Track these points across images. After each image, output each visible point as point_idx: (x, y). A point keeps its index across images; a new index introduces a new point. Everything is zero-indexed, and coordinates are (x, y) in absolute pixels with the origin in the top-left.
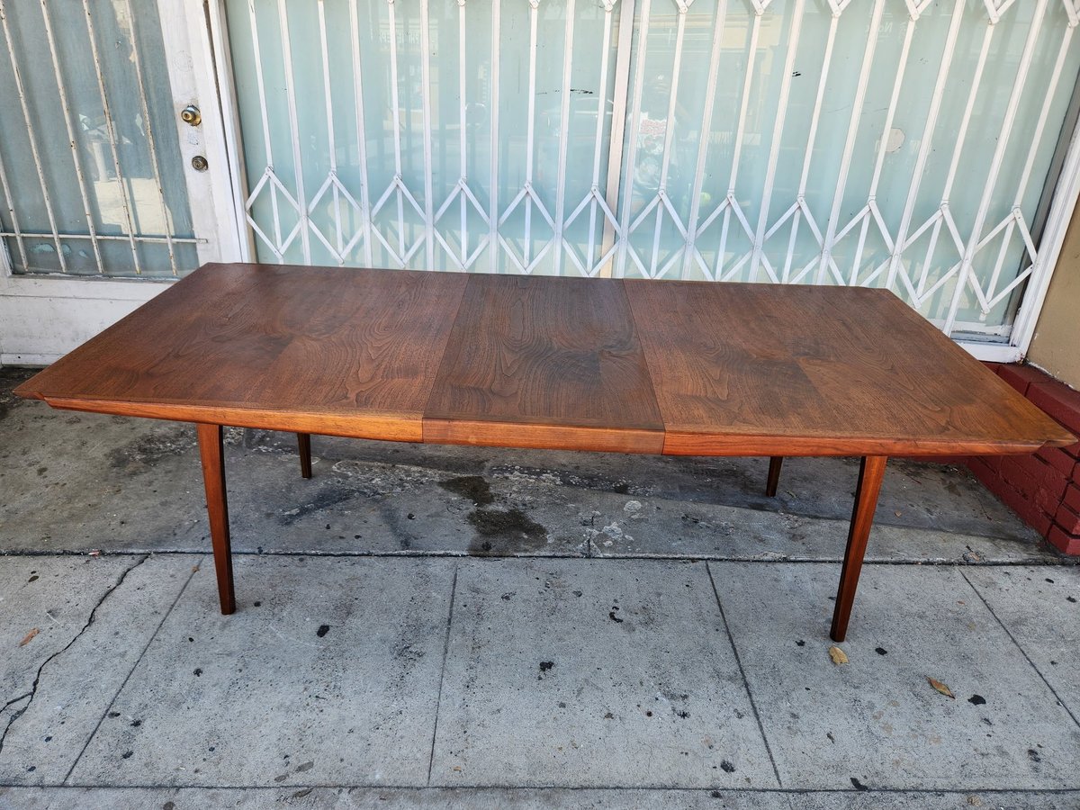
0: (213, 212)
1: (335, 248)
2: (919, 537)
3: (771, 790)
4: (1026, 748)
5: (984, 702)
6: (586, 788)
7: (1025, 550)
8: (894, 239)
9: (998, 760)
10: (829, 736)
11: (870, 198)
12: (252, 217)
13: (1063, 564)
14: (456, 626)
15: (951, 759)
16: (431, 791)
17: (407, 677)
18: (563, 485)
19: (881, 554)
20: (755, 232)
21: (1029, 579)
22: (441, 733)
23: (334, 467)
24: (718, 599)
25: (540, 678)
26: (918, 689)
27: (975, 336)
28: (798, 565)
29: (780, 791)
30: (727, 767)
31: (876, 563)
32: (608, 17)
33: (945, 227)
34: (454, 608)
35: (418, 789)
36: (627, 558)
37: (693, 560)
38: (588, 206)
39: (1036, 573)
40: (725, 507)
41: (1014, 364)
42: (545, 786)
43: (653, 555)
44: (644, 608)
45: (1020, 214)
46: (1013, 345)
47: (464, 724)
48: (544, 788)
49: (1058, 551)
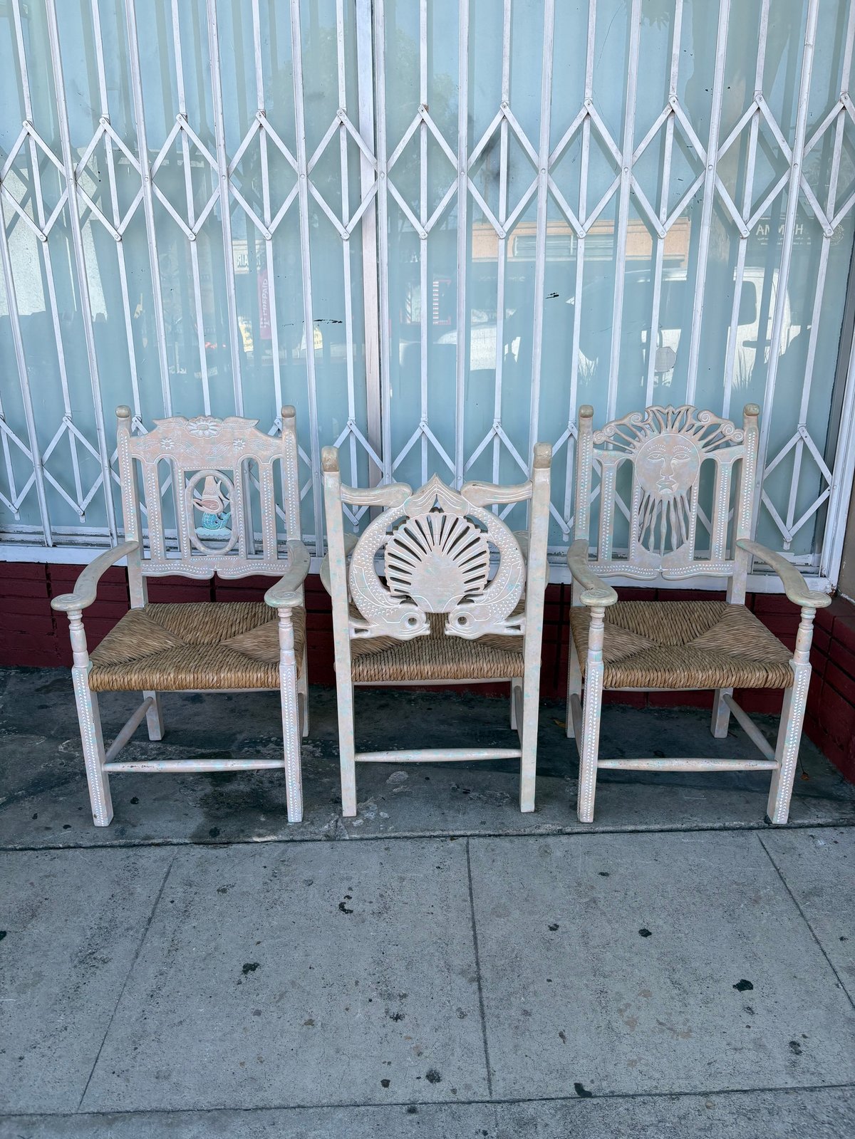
2: (720, 799)
3: (477, 1102)
4: (789, 1039)
5: (751, 988)
6: (262, 1109)
7: (837, 810)
9: (751, 1055)
10: (561, 1035)
14: (157, 925)
15: (698, 1056)
16: (79, 1117)
17: (83, 987)
18: (323, 757)
19: (671, 821)
21: (836, 842)
22: (108, 1049)
23: (61, 748)
24: (470, 881)
25: (240, 983)
26: (676, 976)
28: (573, 839)
29: (488, 1102)
30: (433, 1077)
31: (662, 831)
32: (346, 245)
34: (159, 906)
35: (65, 1116)
36: (376, 839)
37: (453, 838)
38: (346, 442)
39: (845, 835)
40: (505, 774)
42: (214, 1108)
43: (407, 834)
44: (381, 896)
45: (806, 433)
46: (821, 576)
47: (137, 1040)
48: (212, 1110)
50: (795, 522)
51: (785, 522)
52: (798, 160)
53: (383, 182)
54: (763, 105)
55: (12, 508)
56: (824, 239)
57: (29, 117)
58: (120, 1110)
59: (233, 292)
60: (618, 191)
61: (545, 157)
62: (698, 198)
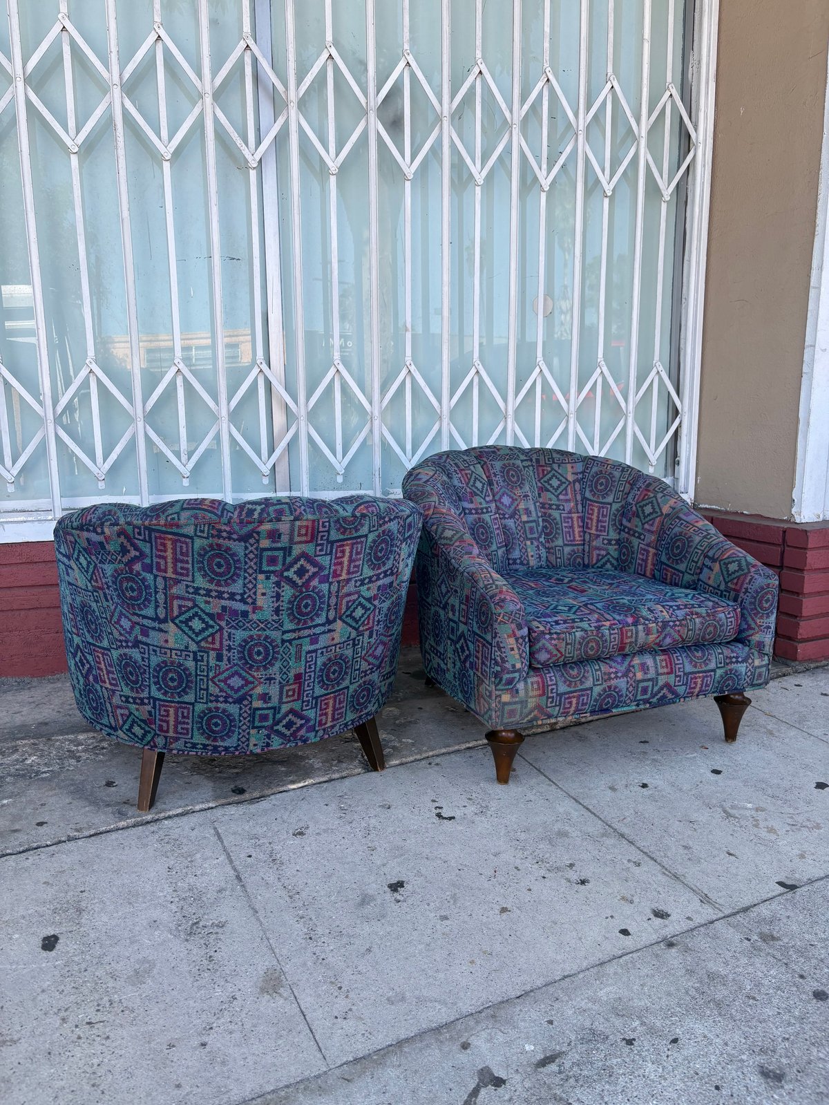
3: (716, 920)
6: (531, 991)
8: (567, 398)
10: (730, 854)
11: (538, 358)
14: (250, 880)
16: (337, 1072)
17: (217, 956)
21: (783, 688)
22: (306, 1000)
25: (398, 901)
26: (769, 792)
29: (725, 917)
30: (660, 915)
32: (253, 174)
33: (606, 385)
34: (237, 863)
35: (317, 1077)
36: (416, 760)
38: (256, 379)
42: (482, 1008)
43: (444, 750)
44: (470, 799)
45: (661, 368)
47: (333, 980)
48: (482, 1010)
49: (789, 662)
50: (657, 447)
51: (649, 446)
52: (644, 133)
53: (292, 112)
56: (663, 202)
58: (379, 1047)
61: (446, 109)
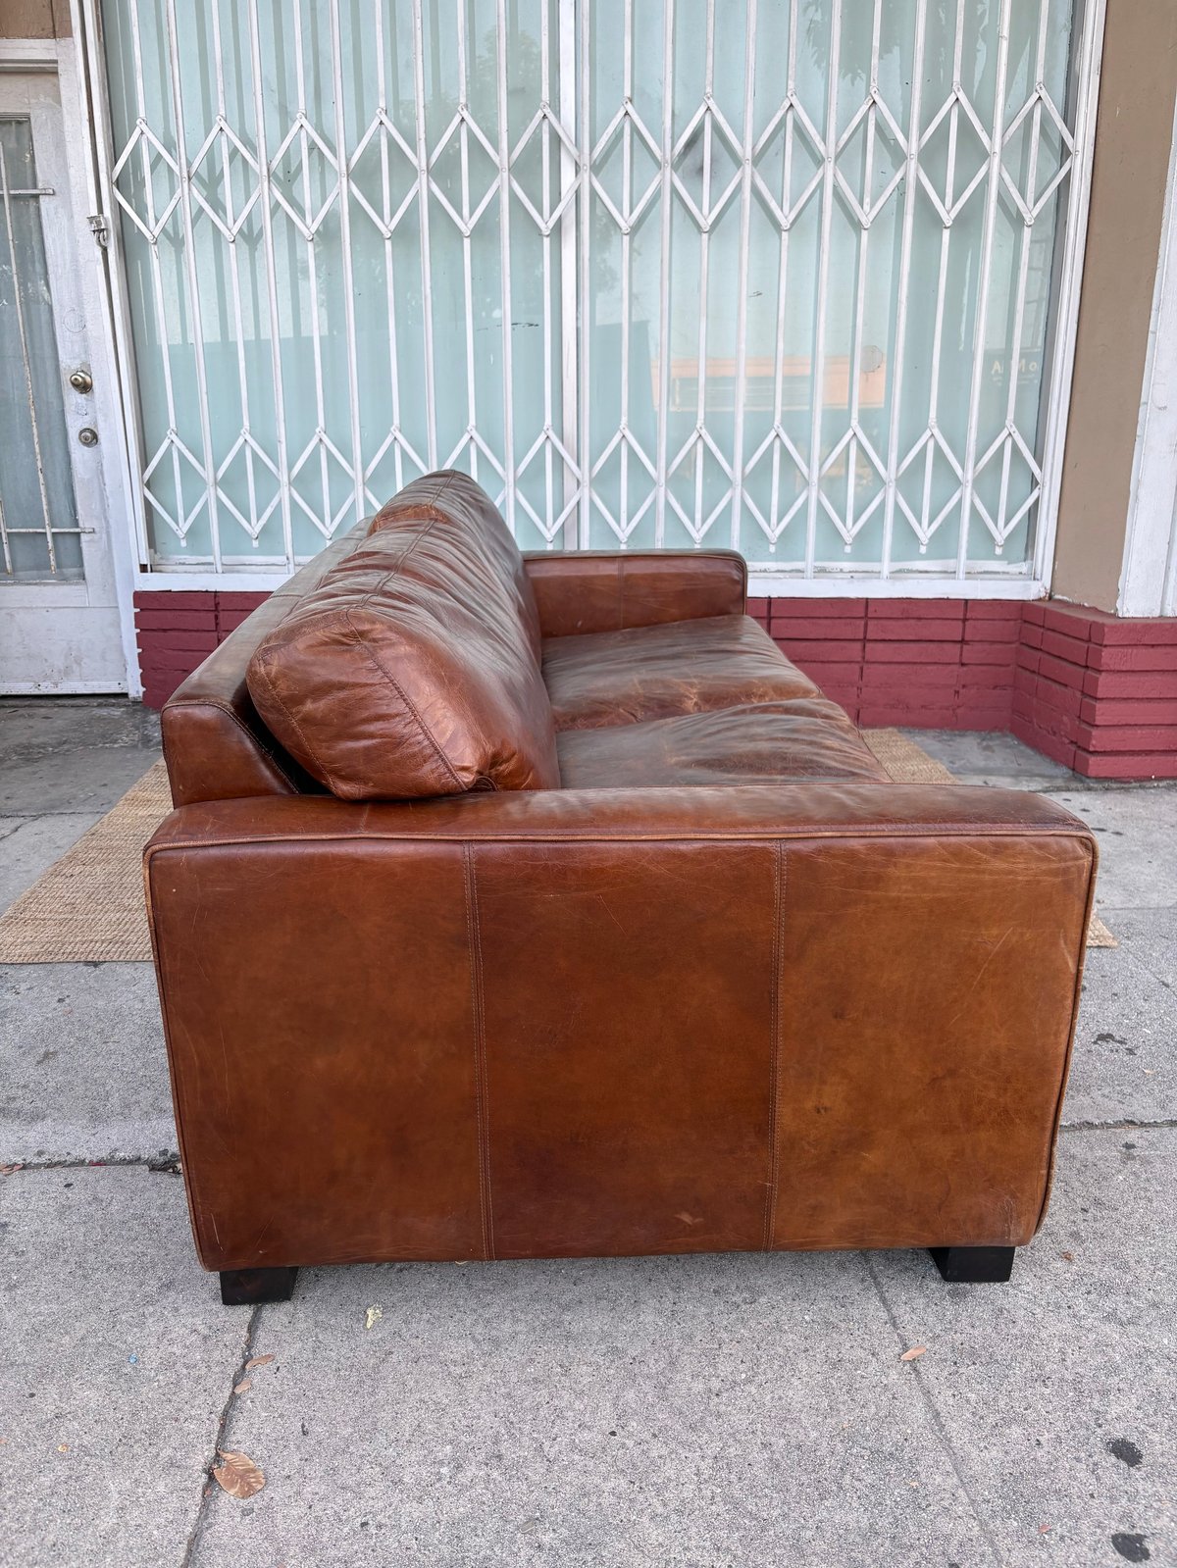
0: (102, 491)
1: (249, 521)
8: (886, 466)
11: (852, 421)
12: (149, 489)
13: (1089, 789)
20: (732, 465)
27: (998, 576)
32: (547, 241)
33: (938, 449)
38: (542, 450)
41: (1040, 600)
45: (1014, 429)
46: (1034, 579)
49: (1083, 778)
50: (1006, 524)
51: (996, 525)
52: (997, 149)
53: (586, 175)
54: (962, 96)
55: (179, 533)
56: (1026, 228)
57: (222, 112)
59: (428, 291)
60: (821, 185)
61: (749, 148)
62: (901, 189)
